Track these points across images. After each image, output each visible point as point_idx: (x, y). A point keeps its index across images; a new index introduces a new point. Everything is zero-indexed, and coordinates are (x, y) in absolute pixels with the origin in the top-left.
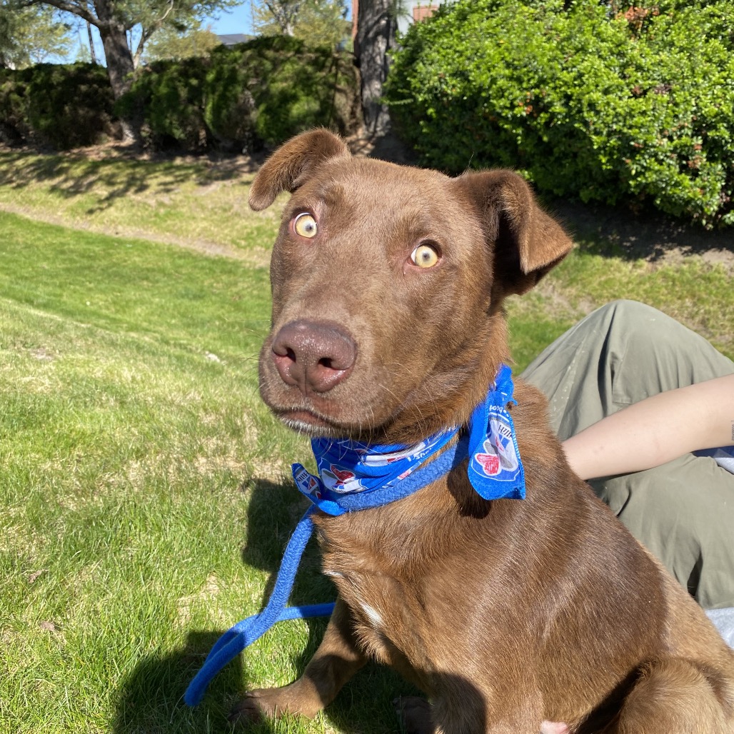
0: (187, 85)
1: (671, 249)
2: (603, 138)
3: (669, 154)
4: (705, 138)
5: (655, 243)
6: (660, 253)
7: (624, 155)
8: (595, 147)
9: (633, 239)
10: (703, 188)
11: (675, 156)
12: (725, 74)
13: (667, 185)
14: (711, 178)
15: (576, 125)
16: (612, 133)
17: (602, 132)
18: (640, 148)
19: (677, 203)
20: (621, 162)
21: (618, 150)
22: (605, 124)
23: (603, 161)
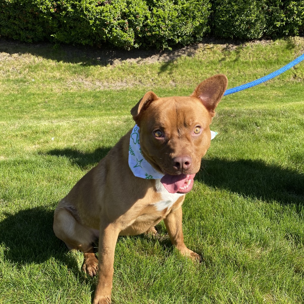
2: (93, 21)
3: (117, 26)
7: (102, 27)
8: (91, 24)
14: (130, 33)
15: (81, 16)
16: (96, 19)
17: (93, 19)
18: (108, 24)
19: (122, 43)
20: (100, 29)
21: (99, 25)
22: (93, 16)
23: (94, 29)
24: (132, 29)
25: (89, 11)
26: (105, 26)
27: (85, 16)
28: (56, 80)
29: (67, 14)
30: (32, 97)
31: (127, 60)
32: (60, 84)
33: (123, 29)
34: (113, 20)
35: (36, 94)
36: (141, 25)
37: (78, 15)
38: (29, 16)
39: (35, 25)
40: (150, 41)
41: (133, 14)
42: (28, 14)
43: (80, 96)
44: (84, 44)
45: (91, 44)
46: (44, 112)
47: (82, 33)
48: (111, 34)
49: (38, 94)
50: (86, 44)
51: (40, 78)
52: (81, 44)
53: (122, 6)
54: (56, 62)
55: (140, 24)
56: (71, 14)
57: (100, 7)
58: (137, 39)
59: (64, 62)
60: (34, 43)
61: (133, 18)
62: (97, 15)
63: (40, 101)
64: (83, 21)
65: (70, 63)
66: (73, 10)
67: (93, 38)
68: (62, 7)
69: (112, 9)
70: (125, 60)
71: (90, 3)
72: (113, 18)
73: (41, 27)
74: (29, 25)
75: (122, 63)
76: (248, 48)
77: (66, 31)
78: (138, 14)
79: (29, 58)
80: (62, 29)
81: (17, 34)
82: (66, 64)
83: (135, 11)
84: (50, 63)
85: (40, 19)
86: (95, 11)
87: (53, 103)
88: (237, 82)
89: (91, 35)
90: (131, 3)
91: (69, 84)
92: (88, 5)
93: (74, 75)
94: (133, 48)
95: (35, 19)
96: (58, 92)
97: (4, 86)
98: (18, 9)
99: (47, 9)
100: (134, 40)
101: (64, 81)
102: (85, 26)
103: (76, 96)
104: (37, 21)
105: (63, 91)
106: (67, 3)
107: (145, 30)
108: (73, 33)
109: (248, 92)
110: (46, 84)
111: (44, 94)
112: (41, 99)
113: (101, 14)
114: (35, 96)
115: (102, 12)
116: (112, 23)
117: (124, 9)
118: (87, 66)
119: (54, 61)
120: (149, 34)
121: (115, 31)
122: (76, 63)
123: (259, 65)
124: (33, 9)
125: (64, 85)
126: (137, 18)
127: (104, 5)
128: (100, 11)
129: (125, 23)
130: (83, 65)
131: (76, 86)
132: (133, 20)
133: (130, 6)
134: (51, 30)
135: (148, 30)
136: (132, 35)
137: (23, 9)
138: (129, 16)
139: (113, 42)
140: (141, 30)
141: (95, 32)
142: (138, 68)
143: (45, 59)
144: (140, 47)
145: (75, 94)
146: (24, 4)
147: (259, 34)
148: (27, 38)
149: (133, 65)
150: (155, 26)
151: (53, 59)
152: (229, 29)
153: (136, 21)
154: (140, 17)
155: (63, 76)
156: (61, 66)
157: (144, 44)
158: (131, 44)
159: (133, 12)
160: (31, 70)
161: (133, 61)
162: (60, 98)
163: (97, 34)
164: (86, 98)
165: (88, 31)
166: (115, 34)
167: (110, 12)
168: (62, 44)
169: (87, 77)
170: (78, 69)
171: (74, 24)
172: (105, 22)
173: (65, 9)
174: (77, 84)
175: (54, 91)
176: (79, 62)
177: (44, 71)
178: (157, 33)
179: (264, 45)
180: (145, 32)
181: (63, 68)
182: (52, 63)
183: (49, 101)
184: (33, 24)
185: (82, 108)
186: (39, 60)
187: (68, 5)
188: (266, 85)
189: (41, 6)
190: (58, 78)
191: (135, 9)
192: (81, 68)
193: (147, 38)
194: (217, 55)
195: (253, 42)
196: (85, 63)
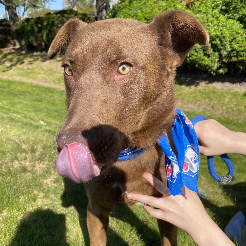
0: (37, 26)
1: (202, 82)
4: (212, 44)
5: (196, 80)
6: (198, 84)
9: (189, 79)
10: (211, 61)
11: (202, 50)
12: (218, 21)
13: (200, 60)
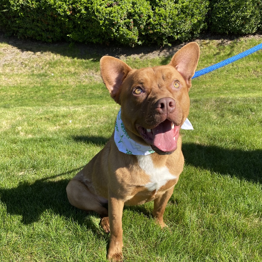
2: (103, 21)
3: (124, 25)
7: (110, 26)
8: (101, 24)
14: (135, 31)
15: (93, 17)
16: (106, 19)
17: (102, 19)
18: (116, 24)
19: (127, 40)
20: (109, 29)
21: (108, 25)
22: (103, 16)
23: (104, 29)
24: (136, 28)
25: (100, 13)
26: (113, 25)
27: (96, 17)
28: (71, 74)
29: (81, 16)
30: (52, 88)
31: (131, 56)
32: (75, 78)
33: (128, 27)
34: (120, 19)
35: (55, 86)
36: (145, 24)
37: (90, 16)
38: (49, 19)
39: (54, 27)
40: (151, 38)
41: (138, 14)
42: (49, 17)
43: (91, 88)
44: (95, 42)
45: (101, 42)
46: (62, 101)
47: (93, 32)
48: (118, 33)
49: (57, 86)
50: (96, 42)
51: (58, 73)
52: (92, 43)
53: (128, 6)
54: (71, 59)
55: (143, 22)
56: (84, 16)
57: (109, 9)
58: (141, 37)
59: (78, 58)
60: (53, 42)
61: (138, 18)
62: (107, 16)
63: (58, 92)
64: (94, 21)
65: (83, 60)
66: (86, 12)
67: (103, 37)
68: (77, 10)
69: (120, 10)
70: (130, 56)
71: (100, 5)
72: (120, 18)
73: (59, 28)
74: (49, 27)
75: (127, 58)
76: (242, 42)
77: (79, 31)
78: (142, 13)
79: (49, 56)
80: (77, 29)
81: (39, 35)
82: (80, 60)
83: (140, 10)
84: (66, 60)
85: (58, 21)
86: (105, 12)
87: (69, 93)
88: (231, 74)
89: (101, 34)
90: (136, 4)
91: (82, 78)
92: (99, 7)
93: (86, 69)
94: (137, 45)
95: (54, 22)
96: (73, 85)
97: (29, 80)
98: (40, 13)
99: (65, 12)
100: (138, 38)
101: (78, 75)
102: (95, 26)
103: (88, 87)
104: (56, 23)
105: (77, 84)
106: (81, 6)
107: (148, 29)
108: (86, 33)
109: (240, 84)
110: (63, 77)
111: (61, 86)
112: (59, 90)
113: (110, 15)
114: (54, 88)
115: (111, 13)
116: (119, 23)
117: (130, 9)
118: (97, 62)
119: (70, 58)
120: (151, 32)
121: (122, 29)
122: (88, 59)
123: (251, 59)
124: (53, 12)
125: (78, 78)
126: (141, 18)
127: (113, 7)
128: (109, 12)
129: (131, 22)
130: (94, 61)
131: (88, 80)
132: (138, 19)
133: (135, 6)
134: (67, 30)
135: (151, 28)
136: (137, 33)
137: (45, 13)
138: (134, 16)
139: (119, 40)
140: (144, 29)
141: (104, 32)
142: (141, 62)
143: (62, 56)
144: (143, 44)
145: (87, 86)
146: (45, 8)
147: (253, 29)
148: (48, 38)
149: (136, 60)
150: (157, 24)
151: (69, 56)
152: (225, 25)
153: (140, 20)
154: (143, 17)
155: (77, 71)
156: (75, 62)
157: (147, 41)
158: (135, 41)
159: (138, 12)
160: (51, 66)
161: (136, 56)
162: (74, 90)
163: (106, 33)
164: (96, 89)
165: (98, 30)
166: (121, 33)
167: (118, 13)
168: (77, 43)
169: (96, 72)
170: (90, 65)
171: (86, 24)
172: (113, 22)
173: (79, 11)
174: (88, 77)
175: (70, 83)
176: (90, 58)
177: (61, 66)
178: (159, 30)
179: (258, 39)
180: (147, 30)
181: (77, 63)
182: (68, 60)
183: (65, 92)
184: (53, 26)
185: (93, 98)
186: (57, 57)
187: (82, 8)
188: (258, 77)
189: (59, 10)
190: (73, 73)
191: (140, 9)
192: (92, 64)
193: (150, 36)
194: (212, 50)
195: (247, 37)
196: (95, 59)
